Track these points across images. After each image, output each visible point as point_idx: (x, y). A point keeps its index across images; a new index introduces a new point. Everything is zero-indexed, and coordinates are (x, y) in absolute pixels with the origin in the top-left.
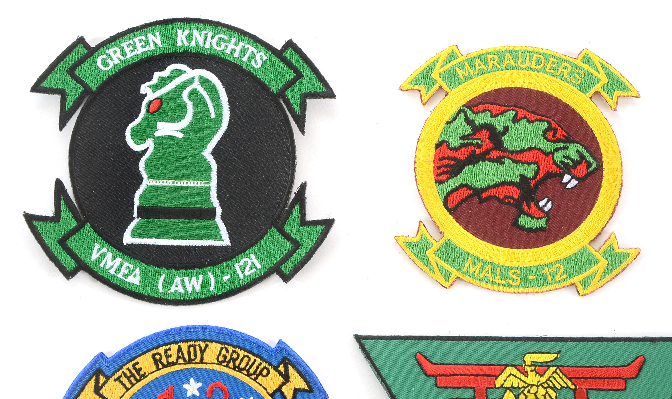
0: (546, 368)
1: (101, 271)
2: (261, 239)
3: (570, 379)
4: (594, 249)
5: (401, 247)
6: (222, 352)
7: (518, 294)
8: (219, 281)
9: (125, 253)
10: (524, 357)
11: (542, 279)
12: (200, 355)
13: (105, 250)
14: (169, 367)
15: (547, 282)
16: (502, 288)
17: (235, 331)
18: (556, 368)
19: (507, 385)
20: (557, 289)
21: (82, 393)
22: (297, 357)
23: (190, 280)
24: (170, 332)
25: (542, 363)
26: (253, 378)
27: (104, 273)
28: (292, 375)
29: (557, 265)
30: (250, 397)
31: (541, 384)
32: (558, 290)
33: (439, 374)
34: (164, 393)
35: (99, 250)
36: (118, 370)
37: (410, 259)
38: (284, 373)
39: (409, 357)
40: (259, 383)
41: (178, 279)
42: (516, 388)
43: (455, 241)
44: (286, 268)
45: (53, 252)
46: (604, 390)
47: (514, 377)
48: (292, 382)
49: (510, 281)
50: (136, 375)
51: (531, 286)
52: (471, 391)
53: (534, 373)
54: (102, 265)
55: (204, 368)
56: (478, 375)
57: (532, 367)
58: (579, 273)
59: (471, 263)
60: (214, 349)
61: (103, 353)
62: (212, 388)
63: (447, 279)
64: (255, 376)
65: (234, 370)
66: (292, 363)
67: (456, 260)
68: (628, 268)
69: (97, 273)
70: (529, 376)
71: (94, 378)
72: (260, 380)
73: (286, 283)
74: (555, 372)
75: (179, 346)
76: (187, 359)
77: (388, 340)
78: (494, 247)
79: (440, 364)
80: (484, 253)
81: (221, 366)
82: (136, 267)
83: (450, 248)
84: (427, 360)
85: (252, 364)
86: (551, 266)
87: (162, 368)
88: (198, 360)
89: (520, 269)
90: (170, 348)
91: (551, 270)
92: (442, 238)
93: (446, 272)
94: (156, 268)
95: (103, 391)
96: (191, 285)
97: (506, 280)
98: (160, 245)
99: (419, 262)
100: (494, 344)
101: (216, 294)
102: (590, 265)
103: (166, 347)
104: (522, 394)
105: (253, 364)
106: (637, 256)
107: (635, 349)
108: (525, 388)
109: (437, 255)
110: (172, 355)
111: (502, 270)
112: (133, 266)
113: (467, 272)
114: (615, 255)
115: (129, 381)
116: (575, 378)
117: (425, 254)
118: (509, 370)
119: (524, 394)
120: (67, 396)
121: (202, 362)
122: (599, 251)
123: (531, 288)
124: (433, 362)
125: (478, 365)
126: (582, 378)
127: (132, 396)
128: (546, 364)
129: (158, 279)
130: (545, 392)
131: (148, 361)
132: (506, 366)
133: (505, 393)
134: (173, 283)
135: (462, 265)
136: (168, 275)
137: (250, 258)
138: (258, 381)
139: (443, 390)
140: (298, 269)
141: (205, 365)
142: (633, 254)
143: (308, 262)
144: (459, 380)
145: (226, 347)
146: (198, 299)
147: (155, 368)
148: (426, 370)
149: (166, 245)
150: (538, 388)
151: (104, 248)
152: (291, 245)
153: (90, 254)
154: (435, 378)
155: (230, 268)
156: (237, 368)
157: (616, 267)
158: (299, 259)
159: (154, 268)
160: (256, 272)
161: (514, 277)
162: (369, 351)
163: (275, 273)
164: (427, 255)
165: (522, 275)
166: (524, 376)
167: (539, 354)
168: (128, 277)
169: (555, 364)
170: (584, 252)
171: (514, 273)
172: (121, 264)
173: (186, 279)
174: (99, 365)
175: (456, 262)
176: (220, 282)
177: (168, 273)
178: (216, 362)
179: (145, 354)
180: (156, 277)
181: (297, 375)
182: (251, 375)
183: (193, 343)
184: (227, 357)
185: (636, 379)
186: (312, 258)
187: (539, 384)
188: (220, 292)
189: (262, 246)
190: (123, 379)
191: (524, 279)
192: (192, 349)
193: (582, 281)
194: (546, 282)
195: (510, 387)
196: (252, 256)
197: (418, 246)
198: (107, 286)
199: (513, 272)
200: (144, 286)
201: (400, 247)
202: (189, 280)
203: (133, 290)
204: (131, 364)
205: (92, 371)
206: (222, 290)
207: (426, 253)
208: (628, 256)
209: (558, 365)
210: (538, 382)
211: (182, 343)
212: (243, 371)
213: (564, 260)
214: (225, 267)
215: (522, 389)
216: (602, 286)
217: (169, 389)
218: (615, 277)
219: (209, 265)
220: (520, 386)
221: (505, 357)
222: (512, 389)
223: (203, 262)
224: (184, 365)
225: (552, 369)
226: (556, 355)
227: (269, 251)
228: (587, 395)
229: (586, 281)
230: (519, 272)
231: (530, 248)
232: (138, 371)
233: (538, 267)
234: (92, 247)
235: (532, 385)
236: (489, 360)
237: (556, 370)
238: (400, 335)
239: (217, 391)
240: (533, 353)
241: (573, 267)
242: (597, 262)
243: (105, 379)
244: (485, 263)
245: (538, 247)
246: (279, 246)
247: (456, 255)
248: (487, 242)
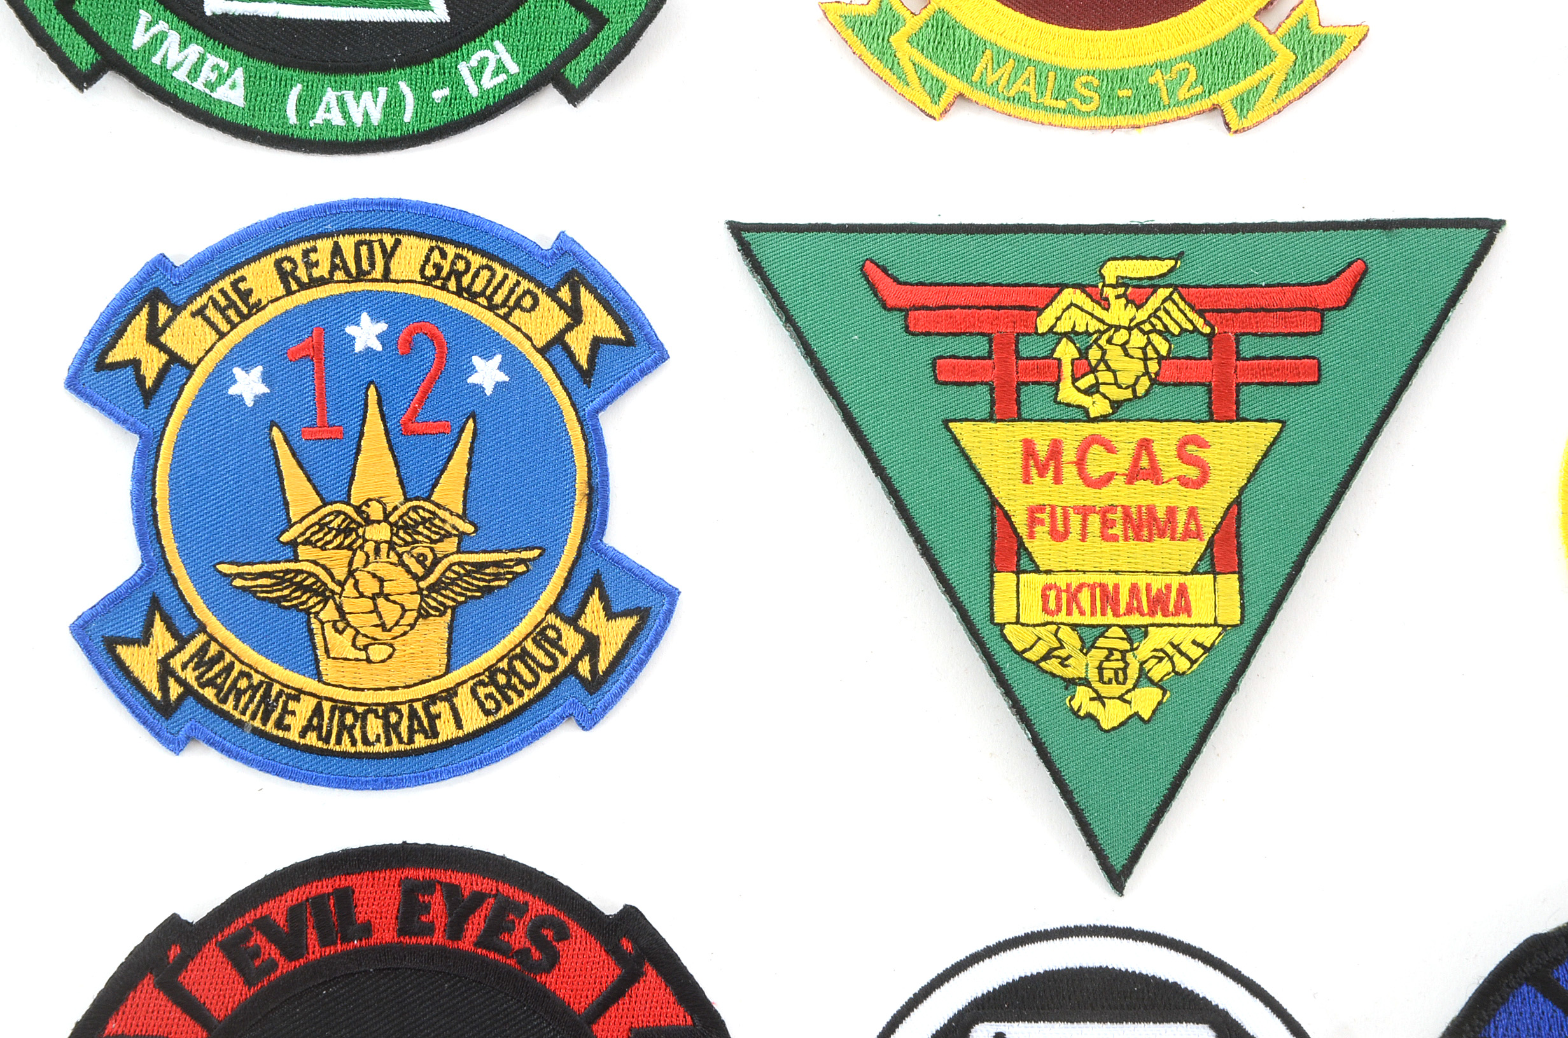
0: (1151, 290)
1: (156, 73)
2: (519, 9)
3: (1201, 313)
4: (1266, 28)
5: (834, 27)
6: (432, 257)
7: (1094, 131)
8: (423, 100)
9: (209, 34)
10: (1102, 267)
11: (1148, 97)
12: (383, 263)
13: (162, 26)
14: (315, 289)
15: (1159, 103)
16: (1057, 118)
17: (461, 211)
18: (1171, 289)
19: (1063, 327)
20: (1179, 118)
21: (120, 341)
22: (599, 269)
23: (358, 98)
24: (314, 212)
25: (1140, 279)
26: (502, 314)
27: (161, 77)
28: (589, 308)
29: (1182, 65)
30: (495, 355)
31: (1138, 325)
32: (1182, 120)
33: (914, 305)
34: (303, 343)
35: (150, 26)
36: (200, 294)
37: (854, 53)
38: (570, 304)
39: (848, 269)
40: (514, 326)
41: (330, 96)
42: (1081, 334)
43: (955, 13)
44: (575, 73)
45: (43, 27)
46: (1275, 335)
47: (1079, 310)
48: (587, 323)
49: (1077, 102)
50: (239, 303)
51: (1124, 112)
52: (984, 341)
53: (1123, 301)
54: (156, 60)
55: (392, 290)
56: (999, 308)
57: (1120, 289)
58: (1229, 82)
59: (990, 62)
60: (414, 249)
61: (164, 256)
62: (410, 334)
63: (936, 99)
64: (506, 310)
65: (459, 297)
66: (588, 282)
67: (958, 56)
68: (1339, 68)
69: (146, 77)
70: (1112, 307)
71: (145, 310)
72: (517, 319)
73: (575, 106)
74: (1169, 298)
75: (336, 244)
76: (353, 271)
77: (803, 232)
78: (1044, 25)
79: (917, 284)
80: (1019, 40)
81: (430, 287)
82: (233, 67)
83: (945, 28)
84: (888, 275)
85: (498, 284)
86: (1169, 67)
87: (299, 291)
88: (378, 273)
89: (1100, 75)
90: (315, 247)
91: (1169, 75)
92: (926, 7)
93: (935, 81)
94: (280, 69)
95: (166, 338)
96: (361, 109)
97: (1068, 100)
98: (290, 19)
99: (873, 61)
100: (1037, 240)
101: (418, 131)
102: (1255, 64)
103: (307, 245)
104: (1095, 346)
105: (501, 284)
106: (1360, 42)
107: (1345, 247)
108: (1102, 333)
109: (915, 44)
110: (320, 262)
111: (1058, 78)
112: (227, 64)
113: (981, 83)
114: (1312, 41)
115: (224, 317)
116: (1213, 311)
117: (888, 42)
118: (1068, 296)
119: (1100, 347)
120: (88, 346)
121: (386, 277)
122: (1277, 33)
123: (1122, 117)
124: (901, 280)
125: (1000, 285)
126: (1227, 311)
127: (232, 349)
128: (1150, 283)
129: (285, 96)
130: (1146, 341)
131: (266, 275)
132: (1062, 287)
133: (1058, 344)
134: (320, 105)
135: (969, 67)
136: (307, 86)
137: (494, 50)
138: (511, 321)
139: (921, 339)
140: (602, 74)
141: (393, 284)
142: (1353, 36)
143: (623, 59)
144: (958, 317)
145: (441, 245)
146: (376, 140)
147: (280, 290)
148: (885, 298)
149: (303, 19)
150: (1130, 334)
151: (161, 22)
152: (586, 22)
153: (130, 35)
154: (904, 313)
155: (449, 72)
156: (466, 293)
157: (1313, 67)
158: (603, 52)
159: (276, 71)
160: (507, 83)
161: (1085, 92)
162: (759, 255)
163: (551, 86)
164: (893, 44)
165: (1104, 87)
166: (1100, 308)
167: (1135, 261)
168: (218, 89)
169: (1169, 282)
170: (1244, 34)
171: (1086, 85)
172: (202, 60)
173: (349, 96)
174: (155, 281)
175: (957, 60)
176: (425, 104)
177: (308, 82)
178: (419, 279)
179: (259, 259)
180: (280, 89)
181: (600, 309)
182: (497, 307)
183: (367, 237)
184: (443, 267)
185: (1345, 310)
186: (633, 51)
187: (1132, 324)
188: (425, 126)
189: (521, 24)
190: (211, 312)
191: (1107, 98)
192: (364, 250)
193: (1237, 98)
194: (1157, 103)
195: (1069, 332)
196: (498, 45)
197: (871, 24)
198: (169, 108)
199: (1084, 82)
200: (254, 110)
201: (832, 27)
202: (355, 99)
203: (229, 118)
204: (229, 281)
205: (140, 295)
206: (430, 121)
207: (890, 40)
208: (1342, 43)
209: (1177, 283)
210: (1131, 320)
211: (341, 236)
212: (478, 300)
213: (1199, 53)
214: (436, 70)
215: (1095, 336)
216: (1279, 111)
217: (314, 334)
218: (1311, 90)
219: (402, 65)
220: (1091, 330)
221: (1060, 268)
222: (1072, 335)
223: (387, 58)
224: (348, 285)
225: (1163, 293)
226: (1172, 263)
227: (536, 34)
228: (1237, 347)
229: (1245, 99)
230: (1096, 82)
231: (1122, 28)
232: (245, 295)
233: (1140, 70)
234: (133, 20)
235: (1118, 328)
236: (1024, 275)
237: (1171, 294)
238: (828, 222)
239: (420, 338)
240: (1123, 258)
241: (1218, 68)
242: (1272, 56)
243: (169, 313)
244: (1022, 62)
245: (1142, 26)
246: (559, 23)
247: (956, 45)
248: (1028, 15)
